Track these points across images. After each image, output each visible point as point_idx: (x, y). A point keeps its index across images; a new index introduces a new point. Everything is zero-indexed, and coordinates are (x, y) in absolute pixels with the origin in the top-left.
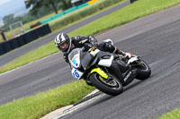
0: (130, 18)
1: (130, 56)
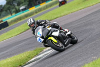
0: (53, 18)
1: (67, 31)
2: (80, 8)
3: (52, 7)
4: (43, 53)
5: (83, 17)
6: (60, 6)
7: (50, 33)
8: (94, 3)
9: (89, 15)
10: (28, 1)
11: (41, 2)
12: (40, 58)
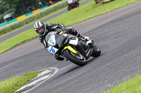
1: (88, 39)
2: (88, 17)
3: (48, 16)
4: (36, 79)
5: (94, 30)
6: (69, 9)
7: (67, 41)
8: (108, 10)
9: (101, 26)
10: (15, 8)
11: (34, 8)
12: (33, 86)
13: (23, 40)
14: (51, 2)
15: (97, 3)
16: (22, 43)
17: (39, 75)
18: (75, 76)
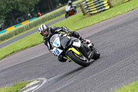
8: (95, 22)
11: (23, 20)
13: (12, 51)
14: (39, 13)
15: (84, 14)
16: (11, 54)
17: (28, 86)
18: (63, 87)
